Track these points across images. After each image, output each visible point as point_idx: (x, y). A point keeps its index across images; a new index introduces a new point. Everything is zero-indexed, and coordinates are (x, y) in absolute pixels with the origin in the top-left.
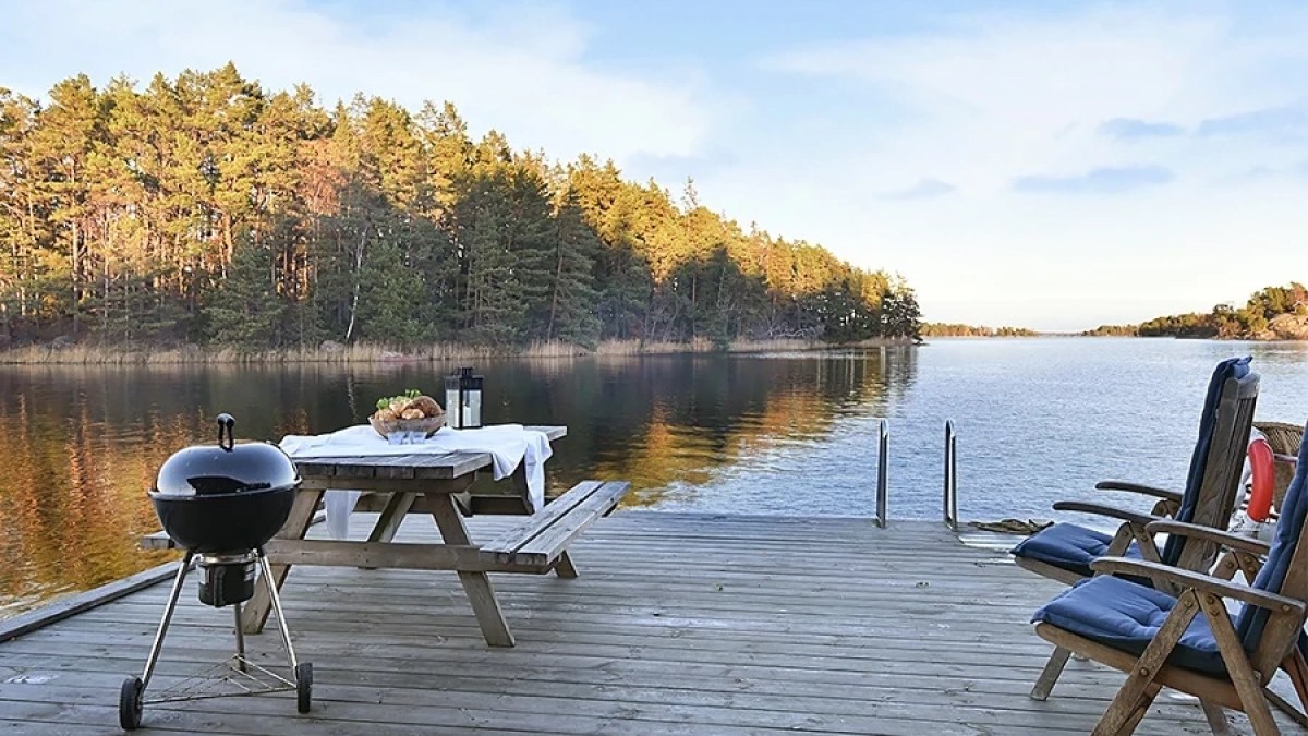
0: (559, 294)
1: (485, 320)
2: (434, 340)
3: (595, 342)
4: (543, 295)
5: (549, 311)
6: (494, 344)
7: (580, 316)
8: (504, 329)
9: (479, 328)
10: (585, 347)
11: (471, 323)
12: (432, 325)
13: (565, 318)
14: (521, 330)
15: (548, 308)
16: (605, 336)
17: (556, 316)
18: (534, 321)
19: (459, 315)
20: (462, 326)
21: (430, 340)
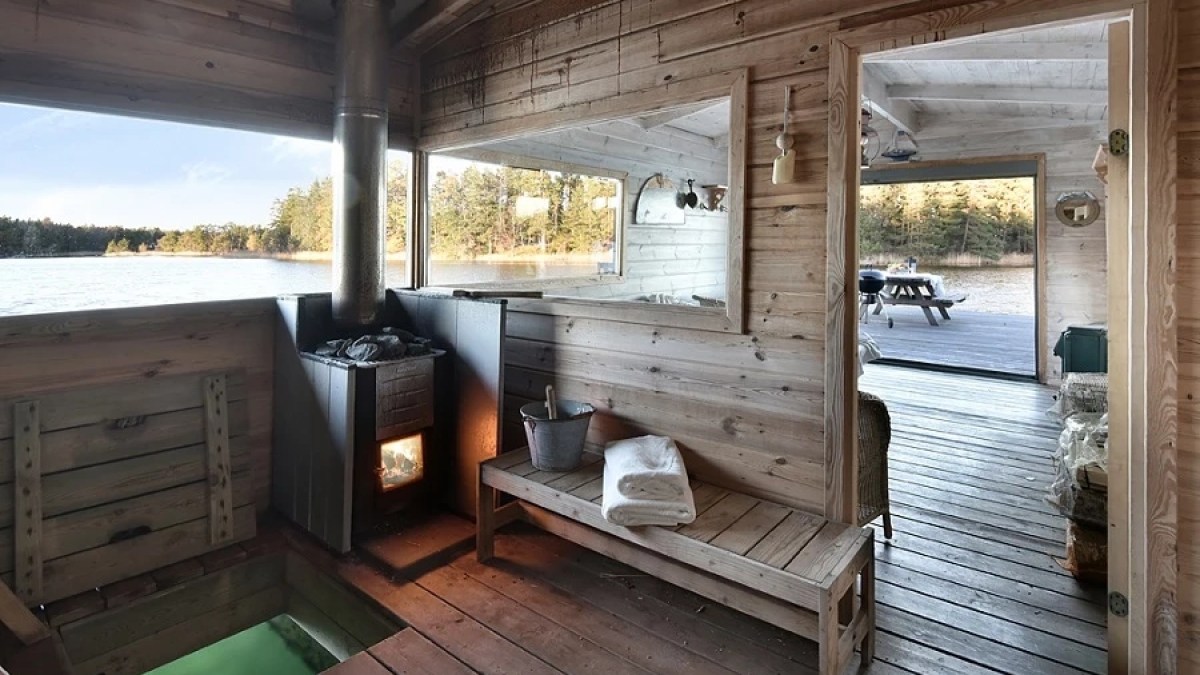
0: (970, 224)
1: (914, 241)
2: (880, 252)
3: (999, 255)
4: (957, 225)
5: (963, 235)
6: (921, 255)
7: (986, 238)
8: (928, 246)
9: (910, 245)
10: (991, 258)
11: (905, 242)
12: (878, 244)
13: (975, 239)
14: (941, 247)
15: (962, 232)
16: (1008, 251)
17: (968, 238)
18: (950, 241)
19: (897, 238)
20: (899, 244)
21: (877, 252)
